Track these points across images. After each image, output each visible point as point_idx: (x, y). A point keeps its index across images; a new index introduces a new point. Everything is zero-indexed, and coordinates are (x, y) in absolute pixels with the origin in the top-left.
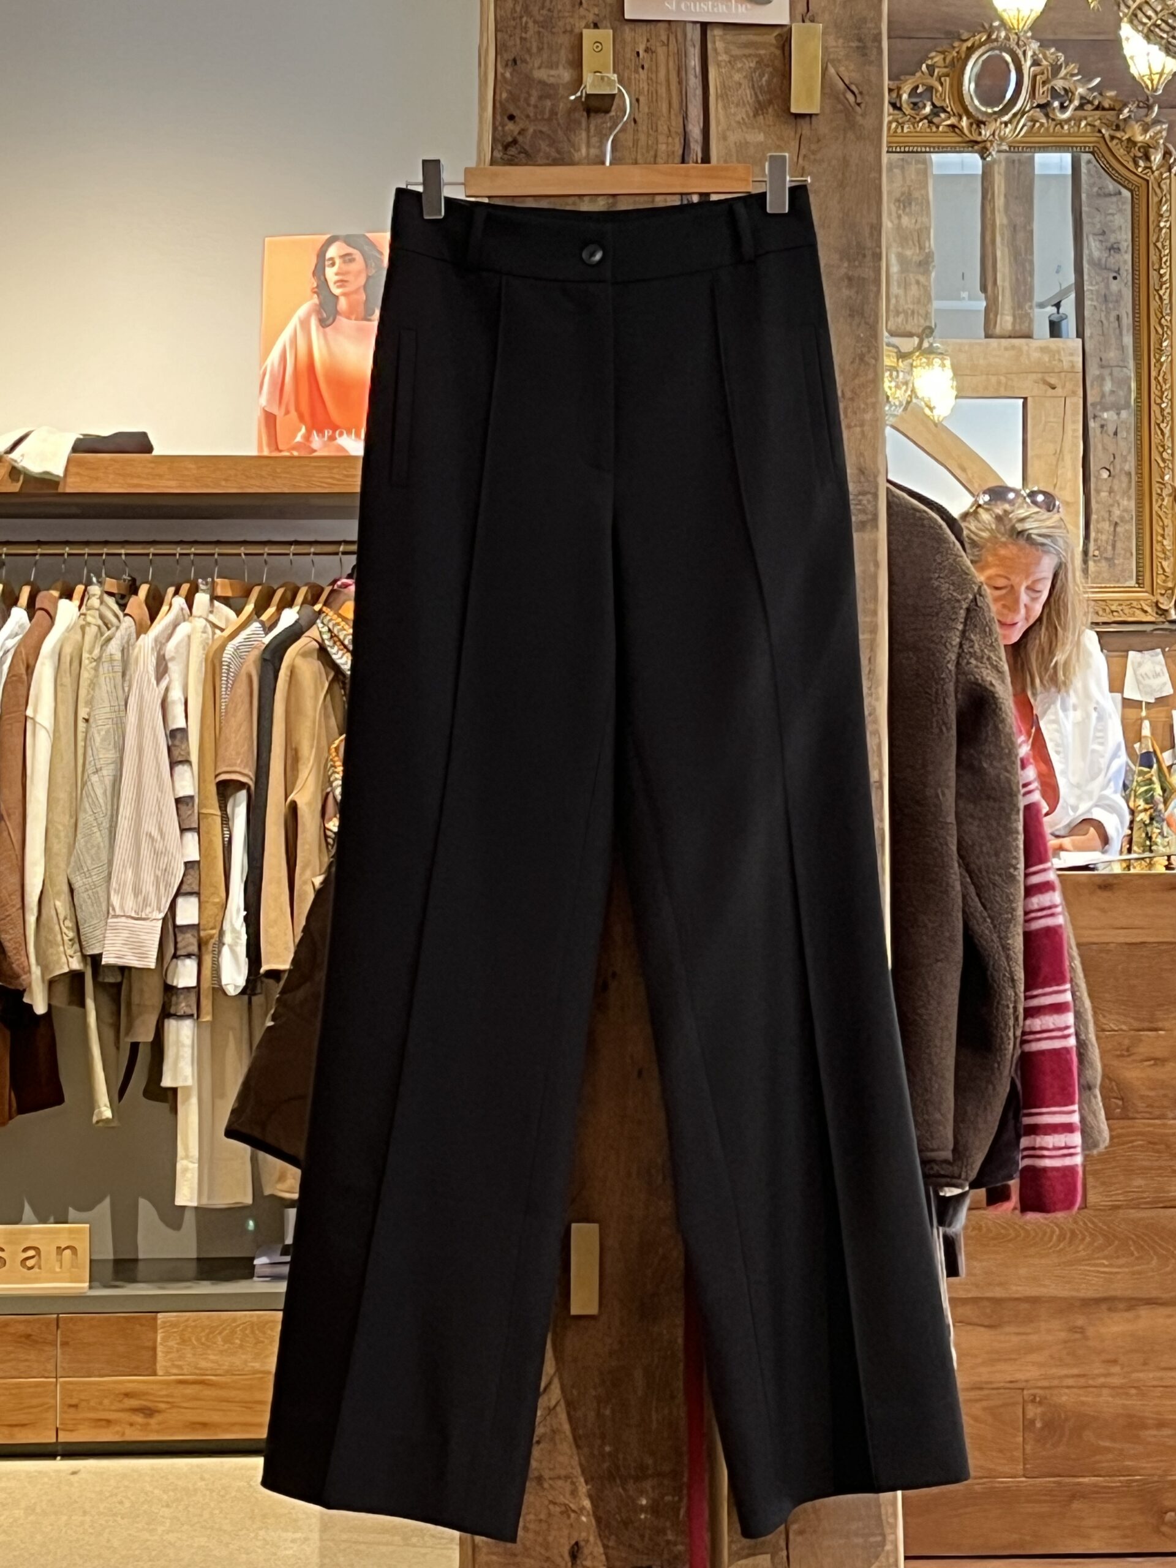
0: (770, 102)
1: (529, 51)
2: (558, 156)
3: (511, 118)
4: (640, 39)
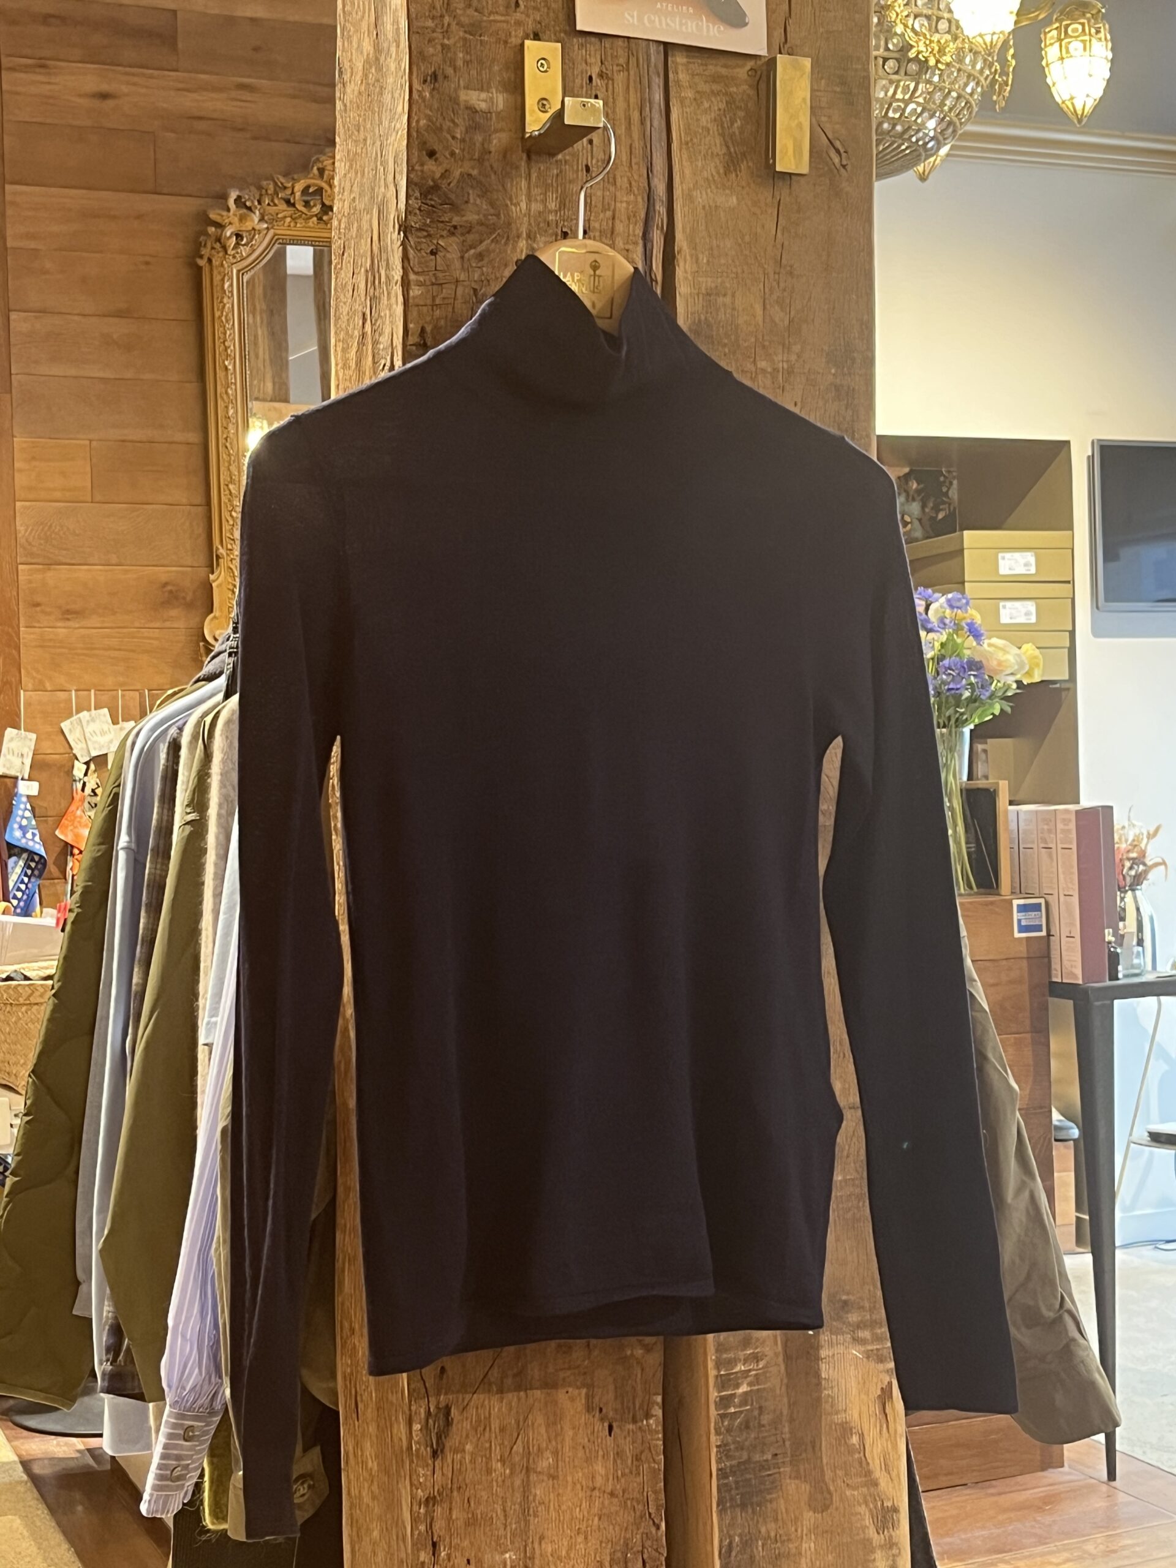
0: (744, 154)
1: (453, 63)
2: (492, 211)
3: (432, 154)
4: (593, 60)
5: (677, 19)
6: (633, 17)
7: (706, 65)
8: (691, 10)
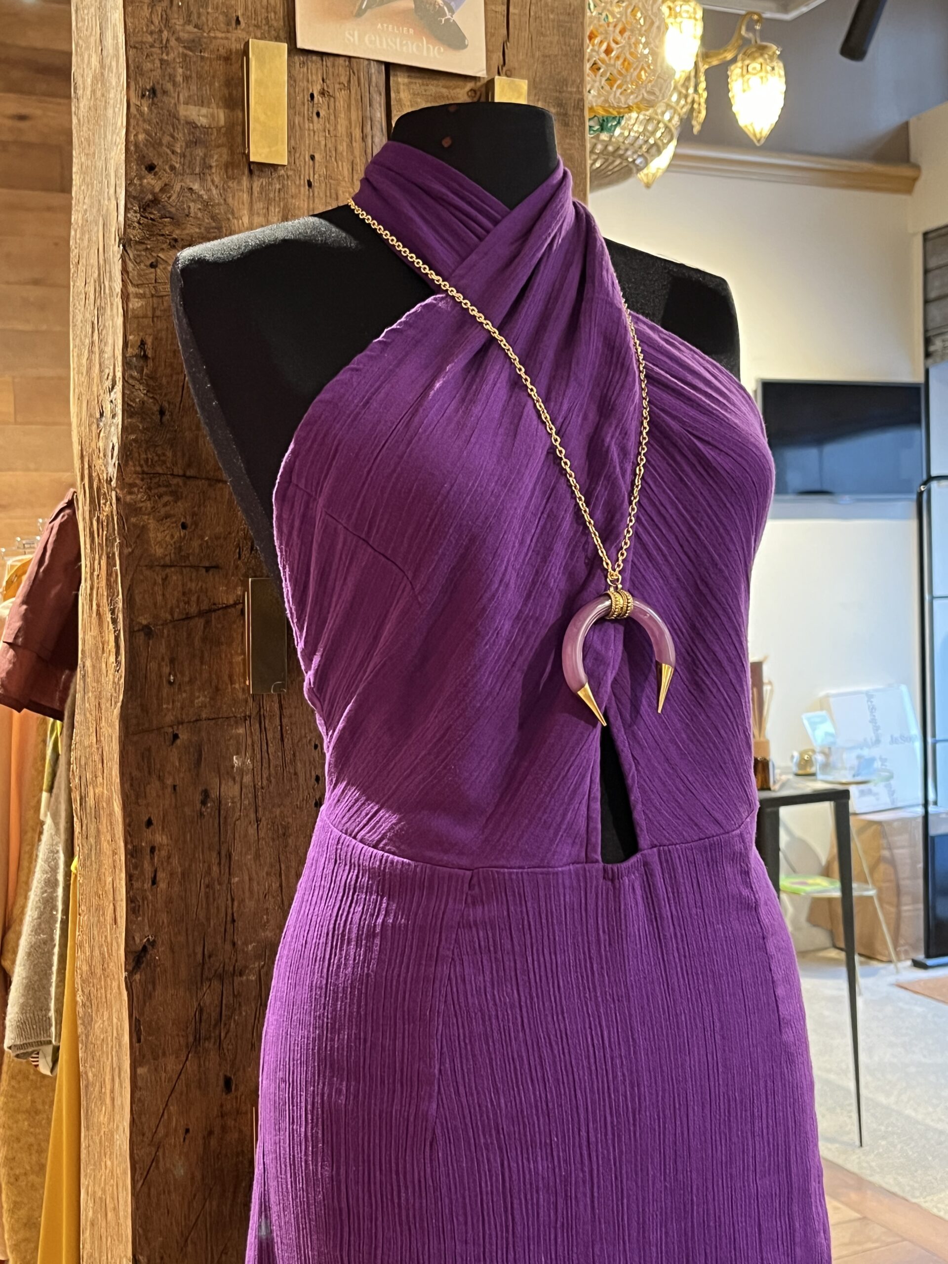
1: (172, 78)
2: (214, 224)
3: (151, 168)
4: (314, 77)
5: (398, 40)
6: (353, 36)
7: (427, 85)
8: (411, 31)
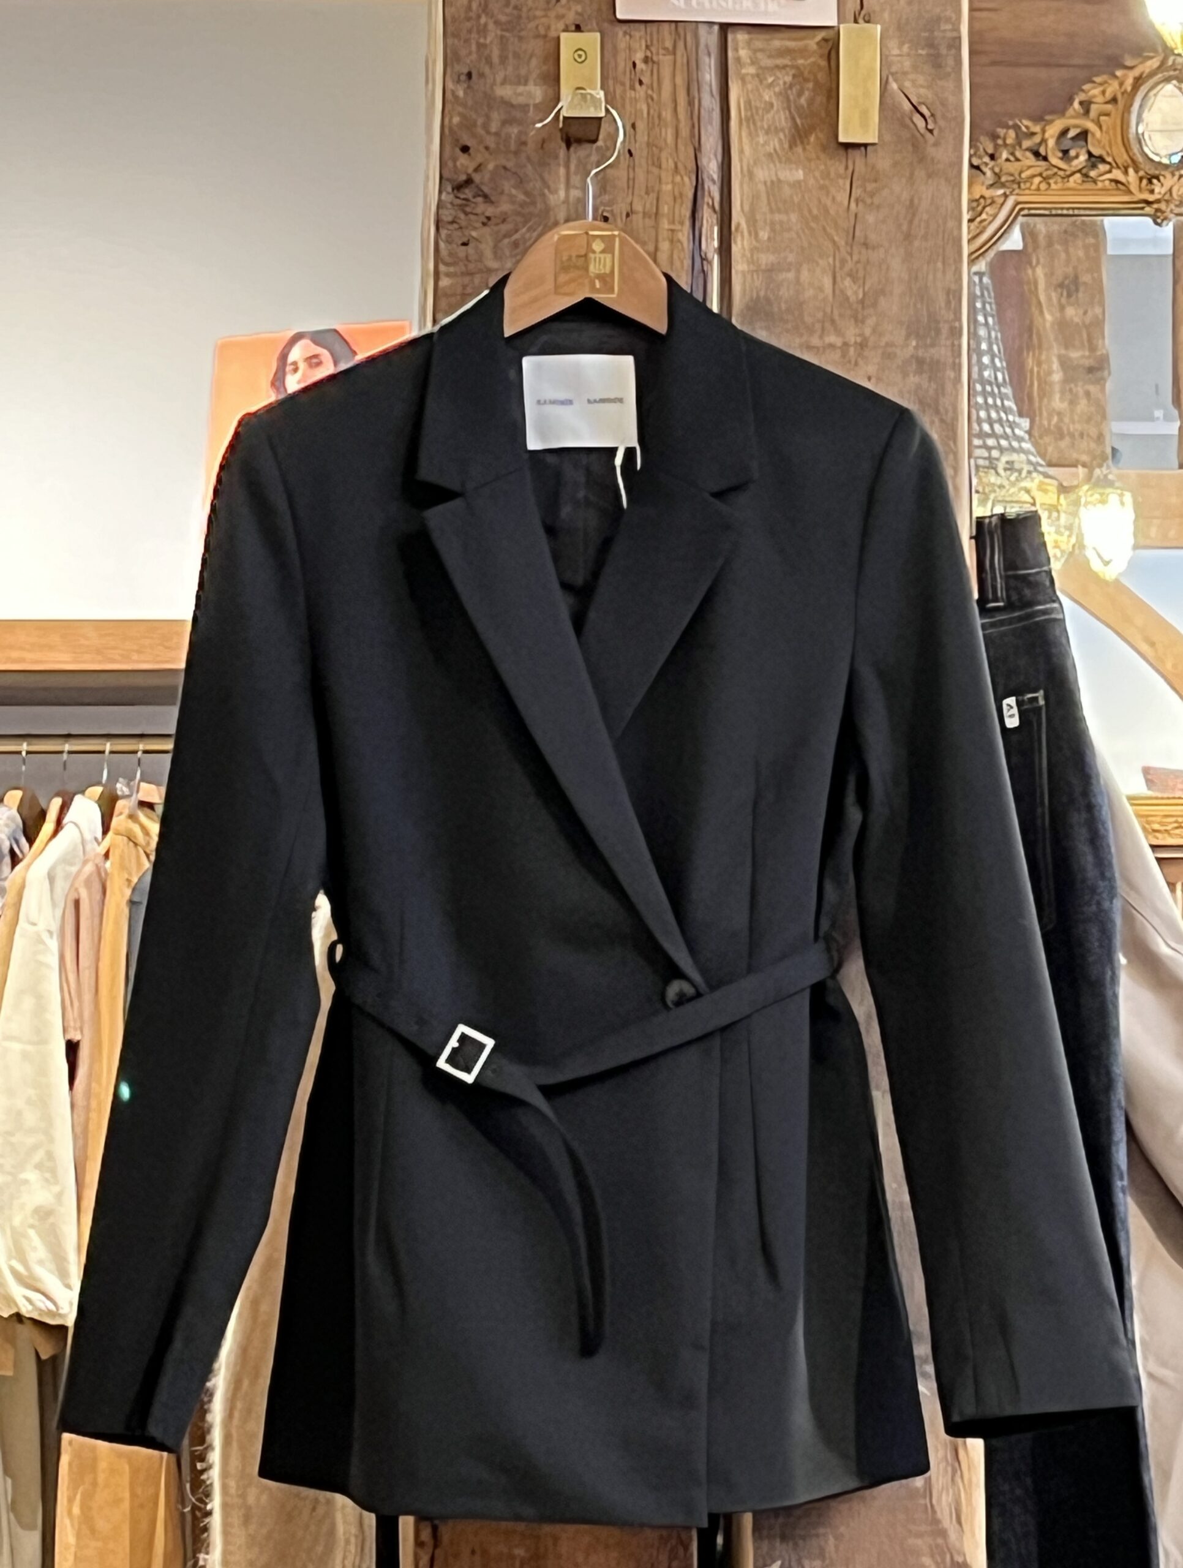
0: (812, 128)
1: (489, 61)
2: (528, 200)
3: (465, 149)
4: (637, 46)
7: (771, 39)
